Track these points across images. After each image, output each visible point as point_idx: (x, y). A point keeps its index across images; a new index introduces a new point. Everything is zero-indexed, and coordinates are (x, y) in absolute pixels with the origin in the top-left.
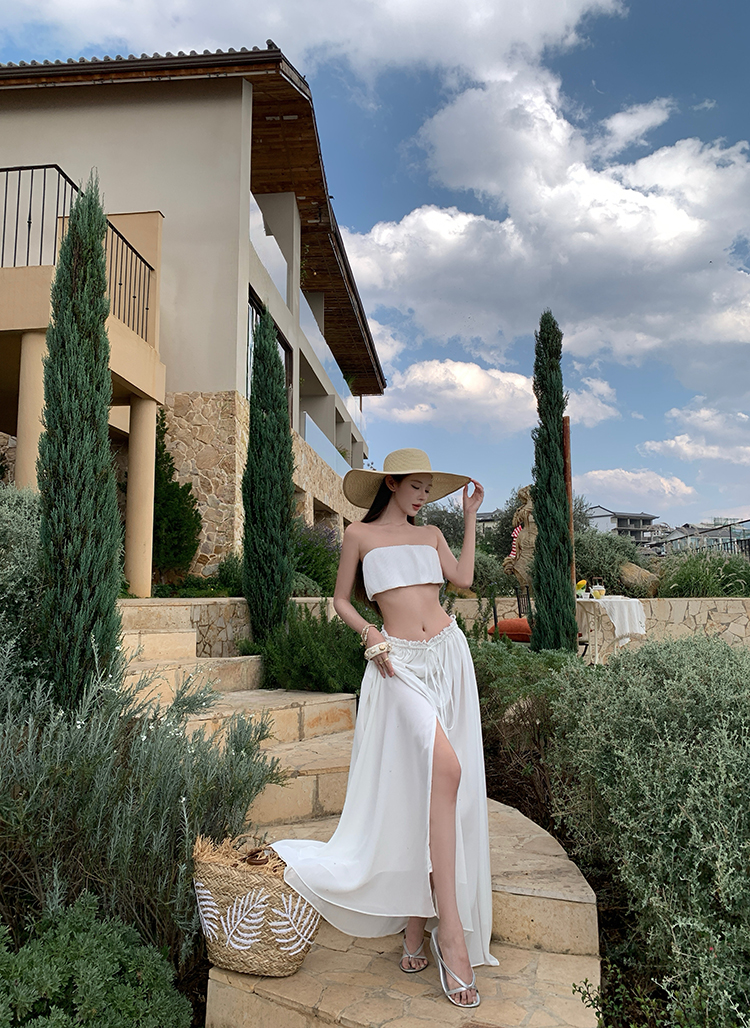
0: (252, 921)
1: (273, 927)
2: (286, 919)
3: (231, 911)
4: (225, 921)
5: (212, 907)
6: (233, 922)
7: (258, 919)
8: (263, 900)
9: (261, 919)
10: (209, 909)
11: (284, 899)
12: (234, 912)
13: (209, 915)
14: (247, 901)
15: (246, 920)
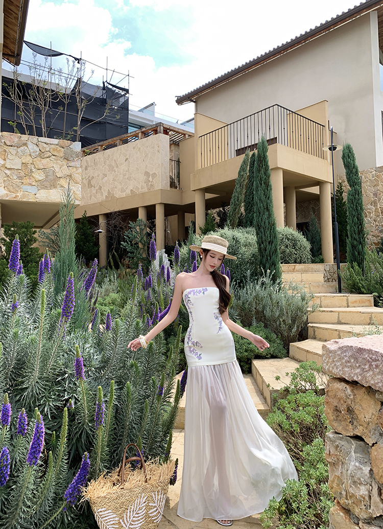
0: (139, 515)
1: (150, 513)
2: (155, 507)
3: (126, 515)
4: (123, 521)
5: (113, 518)
6: (128, 519)
7: (142, 512)
8: (144, 501)
9: (144, 512)
10: (111, 520)
11: (153, 495)
12: (128, 515)
13: (112, 523)
14: (136, 505)
15: (137, 515)
